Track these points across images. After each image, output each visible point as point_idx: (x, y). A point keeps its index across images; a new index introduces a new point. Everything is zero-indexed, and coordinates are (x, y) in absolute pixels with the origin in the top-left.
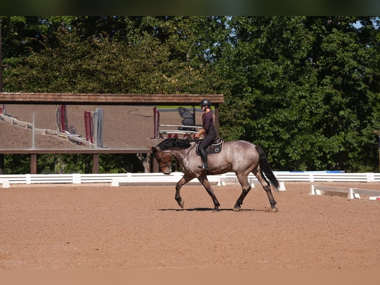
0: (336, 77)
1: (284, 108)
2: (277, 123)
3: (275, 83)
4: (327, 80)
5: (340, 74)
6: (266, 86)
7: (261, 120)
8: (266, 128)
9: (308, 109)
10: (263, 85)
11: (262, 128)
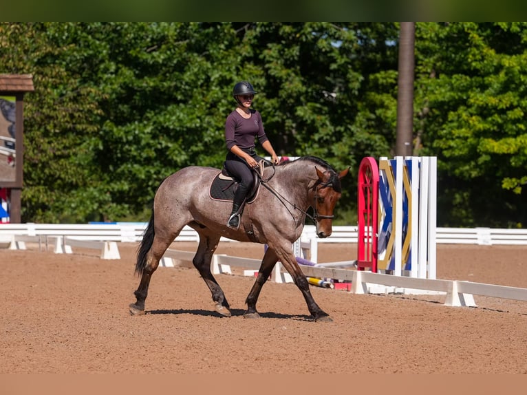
0: (289, 46)
1: (177, 102)
2: (165, 131)
3: (160, 57)
4: (272, 51)
5: (295, 41)
6: (144, 60)
7: (133, 127)
8: (143, 142)
9: (223, 105)
10: (137, 58)
11: (137, 140)
